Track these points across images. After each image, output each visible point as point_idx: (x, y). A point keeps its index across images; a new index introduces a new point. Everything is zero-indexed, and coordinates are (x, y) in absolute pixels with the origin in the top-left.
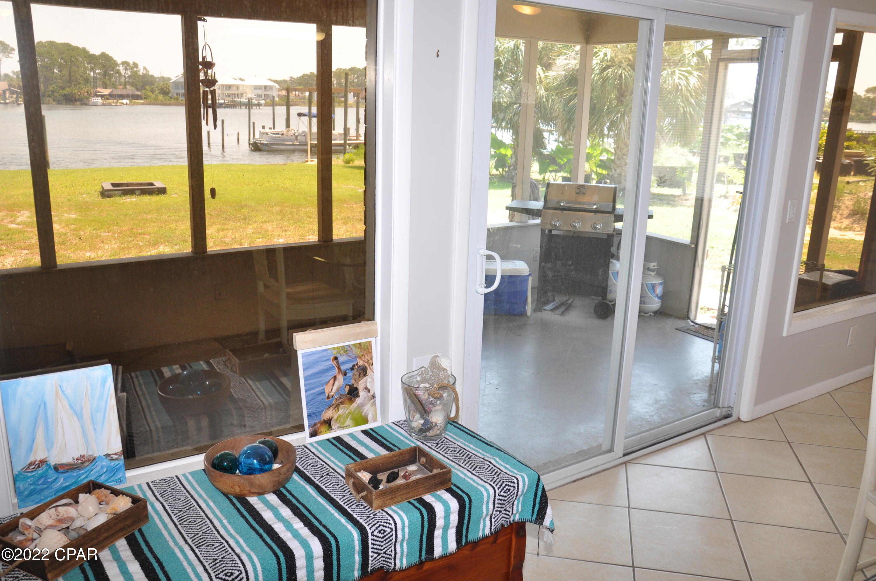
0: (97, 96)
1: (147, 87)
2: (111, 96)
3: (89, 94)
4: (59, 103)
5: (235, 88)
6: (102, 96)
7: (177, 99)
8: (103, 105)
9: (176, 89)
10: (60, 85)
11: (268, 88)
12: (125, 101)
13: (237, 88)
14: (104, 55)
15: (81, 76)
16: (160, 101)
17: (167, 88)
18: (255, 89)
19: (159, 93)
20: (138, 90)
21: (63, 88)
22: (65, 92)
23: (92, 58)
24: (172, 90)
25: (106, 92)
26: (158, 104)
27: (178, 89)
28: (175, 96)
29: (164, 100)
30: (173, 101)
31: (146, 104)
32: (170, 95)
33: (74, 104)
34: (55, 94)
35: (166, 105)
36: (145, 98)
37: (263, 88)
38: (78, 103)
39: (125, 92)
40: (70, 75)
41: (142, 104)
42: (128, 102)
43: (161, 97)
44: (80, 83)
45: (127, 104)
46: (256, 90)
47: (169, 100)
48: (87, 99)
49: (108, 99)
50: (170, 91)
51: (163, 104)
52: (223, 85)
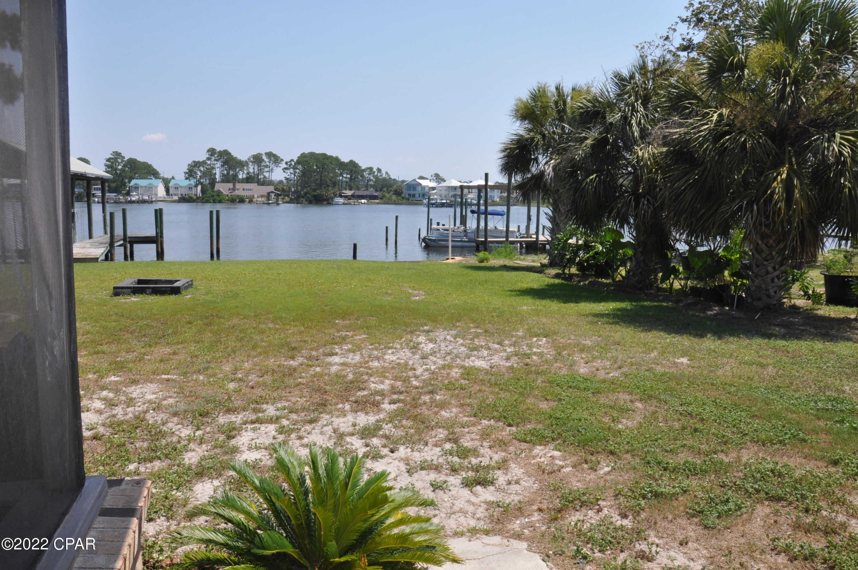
0: (341, 196)
1: (385, 189)
2: (353, 196)
3: (335, 196)
4: (310, 202)
6: (346, 197)
7: (408, 199)
8: (344, 204)
9: (408, 190)
10: (314, 187)
12: (363, 201)
14: (352, 162)
15: (330, 180)
16: (393, 200)
17: (400, 189)
19: (394, 194)
20: (376, 191)
21: (314, 190)
22: (315, 193)
23: (342, 165)
24: (404, 191)
25: (349, 193)
26: (391, 204)
27: (410, 190)
28: (407, 196)
29: (396, 200)
30: (404, 201)
32: (403, 195)
33: (322, 204)
34: (308, 195)
35: (398, 204)
36: (381, 198)
38: (325, 203)
39: (365, 193)
40: (321, 180)
41: (378, 203)
42: (366, 201)
43: (394, 197)
44: (328, 186)
45: (364, 203)
47: (402, 200)
48: (332, 198)
49: (350, 199)
50: (402, 192)
51: (395, 203)
52: (449, 187)
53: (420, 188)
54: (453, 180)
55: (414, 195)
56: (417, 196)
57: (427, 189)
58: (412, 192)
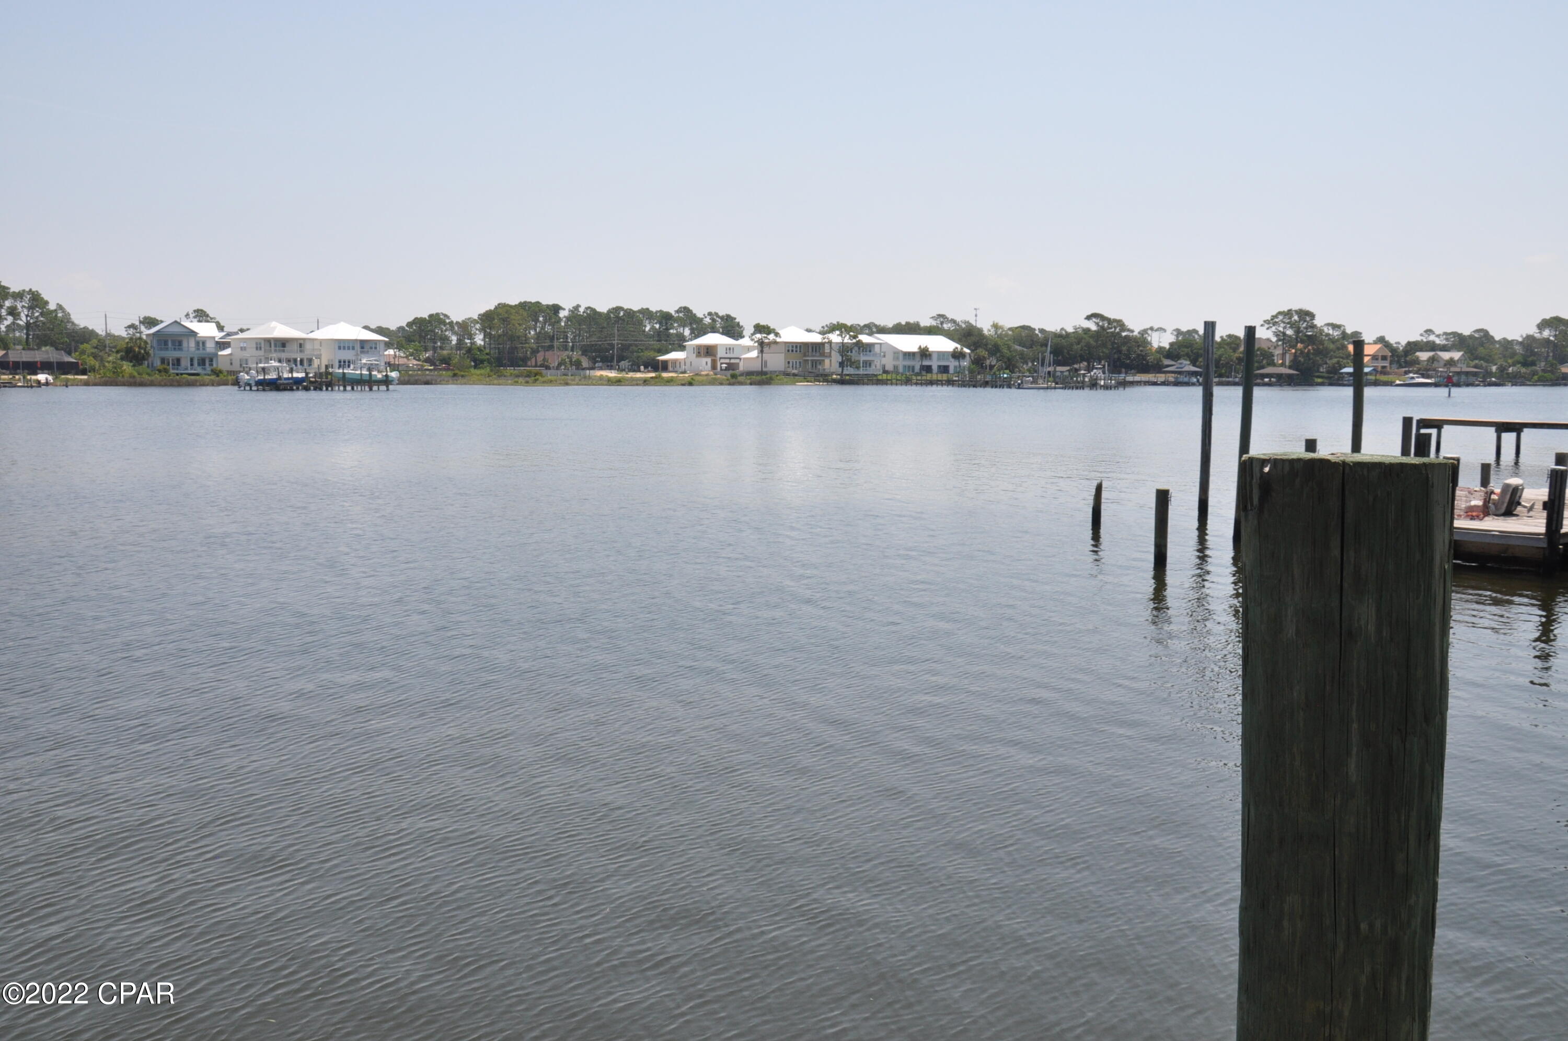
1: (83, 347)
2: (8, 365)
5: (295, 347)
7: (165, 372)
9: (161, 349)
11: (367, 347)
12: (43, 377)
13: (301, 345)
16: (127, 375)
17: (140, 347)
18: (340, 348)
19: (122, 359)
24: (153, 351)
26: (123, 384)
27: (167, 349)
28: (158, 363)
29: (136, 374)
31: (95, 384)
32: (150, 362)
35: (142, 384)
36: (90, 372)
37: (358, 347)
39: (39, 356)
41: (85, 384)
42: (50, 378)
43: (127, 367)
45: (47, 384)
46: (342, 351)
47: (149, 374)
50: (147, 354)
51: (133, 383)
52: (268, 341)
53: (192, 344)
54: (274, 324)
55: (178, 361)
56: (185, 363)
57: (210, 346)
58: (171, 354)
